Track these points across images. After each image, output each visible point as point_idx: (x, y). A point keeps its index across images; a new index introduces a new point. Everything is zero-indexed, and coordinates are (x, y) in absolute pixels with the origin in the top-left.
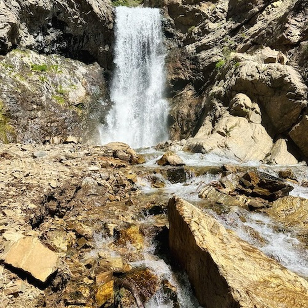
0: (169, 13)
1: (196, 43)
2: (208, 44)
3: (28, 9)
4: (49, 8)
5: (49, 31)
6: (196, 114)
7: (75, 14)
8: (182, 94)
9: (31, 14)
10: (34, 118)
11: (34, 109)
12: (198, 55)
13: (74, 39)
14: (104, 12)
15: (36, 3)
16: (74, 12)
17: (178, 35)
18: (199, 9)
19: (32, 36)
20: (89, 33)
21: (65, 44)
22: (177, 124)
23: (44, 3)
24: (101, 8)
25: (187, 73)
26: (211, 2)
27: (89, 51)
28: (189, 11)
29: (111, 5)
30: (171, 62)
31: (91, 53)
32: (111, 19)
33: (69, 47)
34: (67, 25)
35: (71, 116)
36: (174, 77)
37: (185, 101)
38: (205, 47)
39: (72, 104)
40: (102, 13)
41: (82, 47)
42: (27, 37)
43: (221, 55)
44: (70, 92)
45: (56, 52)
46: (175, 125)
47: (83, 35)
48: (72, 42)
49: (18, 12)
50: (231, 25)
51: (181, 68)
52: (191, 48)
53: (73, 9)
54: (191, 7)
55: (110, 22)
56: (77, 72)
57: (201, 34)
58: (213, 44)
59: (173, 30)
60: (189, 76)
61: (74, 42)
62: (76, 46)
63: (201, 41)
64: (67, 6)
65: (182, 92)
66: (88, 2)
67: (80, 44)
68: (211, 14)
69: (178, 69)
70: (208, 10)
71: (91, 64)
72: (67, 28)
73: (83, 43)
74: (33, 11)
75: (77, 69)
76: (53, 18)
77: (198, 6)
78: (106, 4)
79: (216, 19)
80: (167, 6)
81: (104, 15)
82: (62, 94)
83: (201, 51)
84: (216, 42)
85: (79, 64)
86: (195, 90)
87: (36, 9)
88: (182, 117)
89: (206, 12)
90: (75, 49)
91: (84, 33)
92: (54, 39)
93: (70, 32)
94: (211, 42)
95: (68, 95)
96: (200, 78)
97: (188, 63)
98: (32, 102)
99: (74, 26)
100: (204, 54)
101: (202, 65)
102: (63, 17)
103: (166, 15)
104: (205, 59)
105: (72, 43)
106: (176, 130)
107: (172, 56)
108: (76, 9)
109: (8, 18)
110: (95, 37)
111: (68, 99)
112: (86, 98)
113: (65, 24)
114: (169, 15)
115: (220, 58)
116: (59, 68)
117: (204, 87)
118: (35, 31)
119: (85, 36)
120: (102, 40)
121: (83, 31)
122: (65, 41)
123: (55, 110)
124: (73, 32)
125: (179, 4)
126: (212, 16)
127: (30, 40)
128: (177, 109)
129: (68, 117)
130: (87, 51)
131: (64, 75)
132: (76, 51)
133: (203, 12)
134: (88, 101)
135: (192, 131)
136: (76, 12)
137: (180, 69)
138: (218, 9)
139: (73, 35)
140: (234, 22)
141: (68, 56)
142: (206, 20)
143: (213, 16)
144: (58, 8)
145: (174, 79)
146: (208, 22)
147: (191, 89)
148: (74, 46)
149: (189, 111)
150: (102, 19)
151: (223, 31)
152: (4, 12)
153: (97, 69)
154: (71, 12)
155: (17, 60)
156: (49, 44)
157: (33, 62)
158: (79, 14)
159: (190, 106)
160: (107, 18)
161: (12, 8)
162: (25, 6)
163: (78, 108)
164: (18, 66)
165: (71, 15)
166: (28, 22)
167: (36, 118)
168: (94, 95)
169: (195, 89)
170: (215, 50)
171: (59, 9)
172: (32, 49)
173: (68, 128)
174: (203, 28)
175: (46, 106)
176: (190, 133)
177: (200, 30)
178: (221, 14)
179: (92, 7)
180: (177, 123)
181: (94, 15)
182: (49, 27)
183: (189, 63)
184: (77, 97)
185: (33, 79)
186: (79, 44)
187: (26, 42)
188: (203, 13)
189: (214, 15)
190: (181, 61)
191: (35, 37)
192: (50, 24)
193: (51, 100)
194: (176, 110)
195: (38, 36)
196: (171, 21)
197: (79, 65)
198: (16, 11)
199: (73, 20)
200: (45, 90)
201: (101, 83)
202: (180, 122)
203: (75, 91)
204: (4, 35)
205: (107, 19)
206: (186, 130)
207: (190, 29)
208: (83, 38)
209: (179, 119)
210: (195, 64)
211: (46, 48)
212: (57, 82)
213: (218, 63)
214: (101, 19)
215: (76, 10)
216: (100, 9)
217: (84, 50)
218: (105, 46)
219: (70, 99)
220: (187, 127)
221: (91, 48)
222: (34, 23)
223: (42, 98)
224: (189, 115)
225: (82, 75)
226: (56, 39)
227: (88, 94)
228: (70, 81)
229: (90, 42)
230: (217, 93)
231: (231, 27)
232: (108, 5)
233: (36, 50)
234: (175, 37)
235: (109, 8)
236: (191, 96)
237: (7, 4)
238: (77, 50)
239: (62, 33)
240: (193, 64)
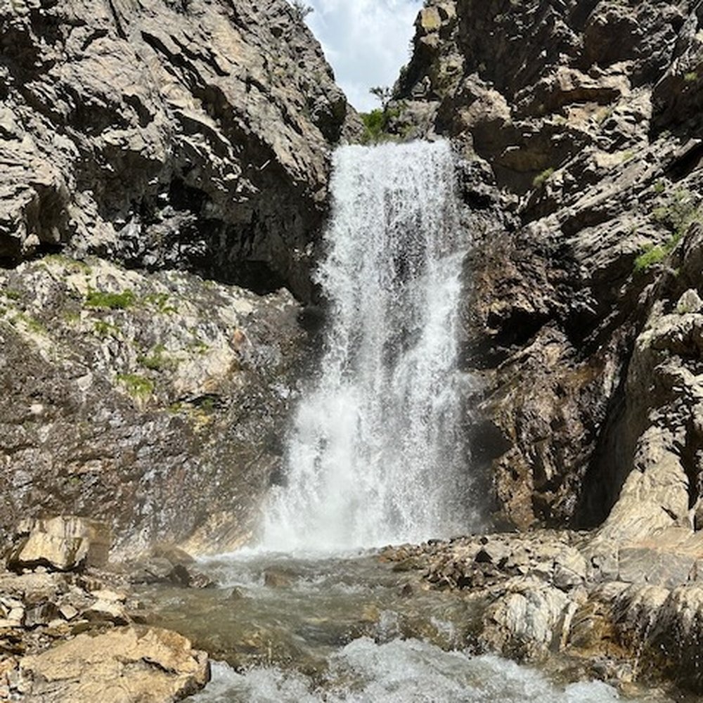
0: (474, 148)
1: (560, 211)
2: (601, 207)
3: (101, 157)
4: (161, 156)
5: (160, 215)
6: (585, 418)
7: (229, 170)
8: (527, 356)
9: (107, 169)
10: (17, 448)
11: (32, 418)
12: (569, 241)
13: (226, 233)
14: (304, 163)
15: (122, 142)
16: (227, 166)
17: (505, 199)
18: (562, 123)
19: (110, 224)
20: (266, 217)
21: (201, 247)
22: (516, 453)
23: (146, 142)
24: (296, 153)
25: (537, 293)
26: (596, 103)
27: (269, 263)
28: (533, 133)
29: (321, 143)
30: (487, 268)
31: (273, 266)
32: (321, 176)
33: (215, 252)
34: (209, 199)
35: (163, 434)
36: (498, 306)
37: (540, 375)
38: (592, 218)
39: (183, 396)
40: (298, 164)
41: (249, 254)
42: (93, 226)
43: (648, 232)
44: (181, 363)
45: (178, 264)
46: (510, 458)
47: (250, 222)
48: (222, 239)
49: (70, 164)
50: (668, 147)
51: (520, 281)
52: (545, 227)
53: (226, 160)
54: (539, 124)
55: (319, 186)
56: (224, 313)
57: (575, 186)
58: (615, 205)
59: (488, 187)
60: (545, 302)
61: (227, 240)
62: (234, 250)
63: (577, 204)
64: (209, 152)
65: (526, 351)
66: (263, 138)
67: (245, 246)
68: (598, 131)
69: (508, 284)
70: (590, 122)
71: (271, 294)
72: (209, 206)
73: (252, 241)
74: (113, 163)
75: (228, 304)
76: (173, 182)
77: (556, 117)
78: (311, 142)
79: (619, 142)
80: (471, 130)
81: (304, 169)
82: (156, 369)
83: (580, 230)
84: (625, 200)
85: (238, 292)
86: (569, 343)
87: (123, 158)
88: (533, 430)
89: (584, 128)
90: (233, 257)
91: (255, 216)
92: (173, 232)
93: (215, 216)
94: (608, 200)
95: (174, 371)
96: (583, 304)
97: (540, 266)
98: (33, 396)
99: (226, 199)
100: (591, 237)
101: (589, 265)
102: (199, 179)
103: (468, 152)
104: (595, 249)
105: (223, 243)
106: (515, 476)
107: (490, 252)
108: (233, 158)
109: (33, 175)
110: (283, 225)
111: (170, 382)
112: (231, 379)
113: (204, 197)
114: (475, 151)
115: (645, 242)
116: (171, 302)
117: (601, 331)
118: (120, 213)
119: (258, 225)
120: (299, 232)
121: (252, 211)
122: (202, 239)
123: (110, 419)
124: (225, 214)
125: (503, 119)
126: (603, 134)
127: (101, 234)
128: (513, 401)
129: (152, 441)
130: (263, 264)
131: (180, 318)
132: (234, 263)
133: (576, 127)
134: (235, 386)
135: (577, 479)
136: (232, 164)
137: (517, 282)
138: (619, 114)
139: (224, 223)
140: (678, 140)
141: (212, 275)
142: (587, 147)
143: (608, 135)
144: (187, 157)
145: (500, 312)
146: (591, 152)
147: (555, 341)
148: (229, 252)
149: (557, 409)
150: (298, 179)
151: (647, 168)
152: (25, 159)
153: (284, 304)
154: (219, 166)
155: (44, 281)
156: (157, 246)
157: (98, 285)
158: (240, 171)
159: (559, 391)
160: (313, 176)
161: (55, 152)
162: (92, 149)
163: (202, 407)
164: (43, 295)
165: (219, 172)
166: (101, 189)
167: (30, 445)
168: (262, 369)
169: (568, 340)
170: (626, 222)
171: (188, 160)
172: (105, 256)
173: (147, 477)
174: (578, 169)
175: (84, 405)
176: (568, 486)
177: (570, 177)
178: (630, 127)
179: (273, 150)
180: (516, 449)
181: (278, 169)
182: (162, 204)
183: (545, 266)
184: (201, 376)
185: (76, 329)
186: (242, 246)
187: (90, 237)
188: (575, 131)
189: (609, 132)
190: (517, 262)
191: (118, 227)
192: (164, 196)
193: (110, 387)
194: (511, 406)
195: (127, 226)
196: (482, 166)
197: (237, 296)
198: (64, 160)
199: (225, 184)
200: (103, 357)
201: (288, 337)
202: (527, 447)
203: (202, 358)
204: (9, 215)
205: (312, 179)
206: (554, 477)
207: (539, 178)
208: (252, 229)
209: (524, 435)
210: (562, 267)
211: (148, 254)
212: (154, 337)
213: (645, 256)
214: (296, 178)
215: (232, 161)
216: (293, 155)
217: (254, 259)
218: (306, 245)
219: (176, 384)
220: (558, 464)
221: (272, 253)
222: (118, 192)
223: (80, 380)
224: (558, 423)
225: (238, 317)
226: (177, 232)
227: (237, 367)
228: (194, 333)
229: (269, 238)
230: (680, 336)
231: (672, 152)
232: (315, 146)
233: (117, 259)
234: (497, 206)
235: (317, 152)
236: (559, 359)
237: (40, 145)
238: (239, 260)
239: (196, 219)
240: (555, 267)
